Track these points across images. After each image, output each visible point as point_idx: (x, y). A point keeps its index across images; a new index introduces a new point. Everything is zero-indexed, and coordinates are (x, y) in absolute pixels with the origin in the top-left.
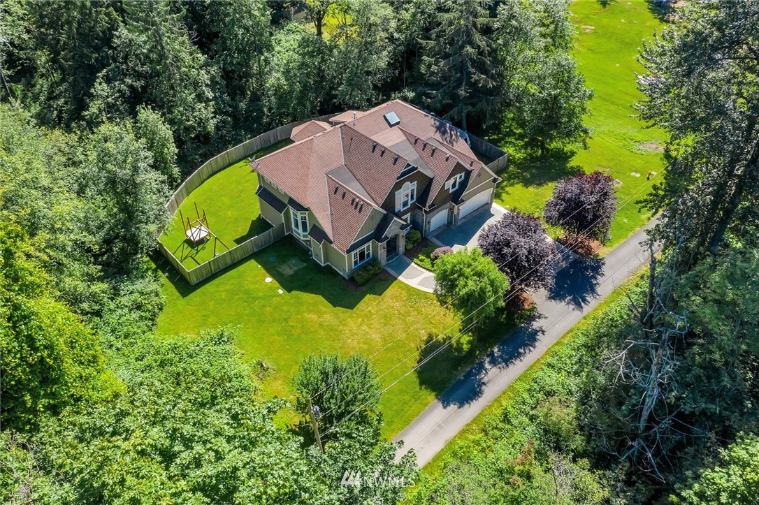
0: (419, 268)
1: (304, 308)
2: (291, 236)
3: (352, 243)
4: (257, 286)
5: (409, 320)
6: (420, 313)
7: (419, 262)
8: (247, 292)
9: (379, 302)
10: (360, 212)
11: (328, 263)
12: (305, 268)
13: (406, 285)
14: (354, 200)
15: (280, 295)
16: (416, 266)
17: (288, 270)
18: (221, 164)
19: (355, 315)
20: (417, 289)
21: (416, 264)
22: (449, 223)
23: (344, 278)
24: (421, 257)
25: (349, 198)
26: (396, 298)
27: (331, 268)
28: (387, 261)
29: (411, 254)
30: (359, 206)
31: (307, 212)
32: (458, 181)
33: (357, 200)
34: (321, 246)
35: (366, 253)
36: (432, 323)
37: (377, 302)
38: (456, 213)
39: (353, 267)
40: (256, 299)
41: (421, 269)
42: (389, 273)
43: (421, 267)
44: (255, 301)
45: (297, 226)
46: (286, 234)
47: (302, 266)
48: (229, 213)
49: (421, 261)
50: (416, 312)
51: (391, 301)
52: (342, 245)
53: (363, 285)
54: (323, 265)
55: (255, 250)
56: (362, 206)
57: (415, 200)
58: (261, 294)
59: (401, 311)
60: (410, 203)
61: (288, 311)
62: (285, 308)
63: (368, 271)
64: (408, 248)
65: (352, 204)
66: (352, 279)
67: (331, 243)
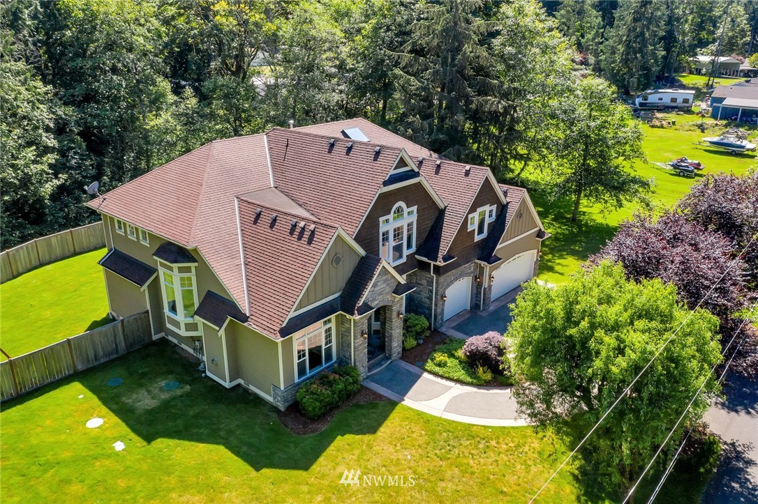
0: (439, 380)
1: (173, 480)
2: (164, 341)
3: (292, 314)
4: (63, 437)
5: (444, 489)
6: (466, 471)
7: (437, 369)
8: (33, 454)
9: (363, 452)
10: (310, 243)
11: (240, 381)
12: (188, 395)
13: (420, 414)
14: (294, 226)
15: (117, 454)
16: (431, 377)
17: (145, 400)
18: (58, 252)
19: (305, 488)
20: (445, 420)
21: (430, 372)
22: (475, 307)
23: (275, 409)
24: (439, 357)
25: (284, 225)
26: (399, 441)
27: (246, 391)
28: (370, 369)
29: (417, 356)
30: (307, 235)
31: (193, 265)
32: (487, 221)
33: (302, 224)
34: (222, 333)
35: (324, 347)
36: (502, 492)
37: (357, 452)
38: (486, 284)
39: (297, 380)
40: (49, 465)
41: (444, 382)
42: (375, 393)
43: (442, 377)
44: (45, 471)
45: (173, 308)
46: (155, 337)
47: (179, 392)
48: (48, 313)
49: (439, 365)
50: (456, 471)
51: (391, 449)
52: (270, 317)
53: (320, 418)
54: (227, 385)
55: (80, 367)
56: (313, 232)
57: (414, 249)
58: (65, 455)
59: (420, 470)
60: (406, 252)
61: (128, 490)
62: (122, 483)
63: (330, 384)
64: (408, 346)
65: (292, 233)
66: (295, 408)
67: (244, 319)
